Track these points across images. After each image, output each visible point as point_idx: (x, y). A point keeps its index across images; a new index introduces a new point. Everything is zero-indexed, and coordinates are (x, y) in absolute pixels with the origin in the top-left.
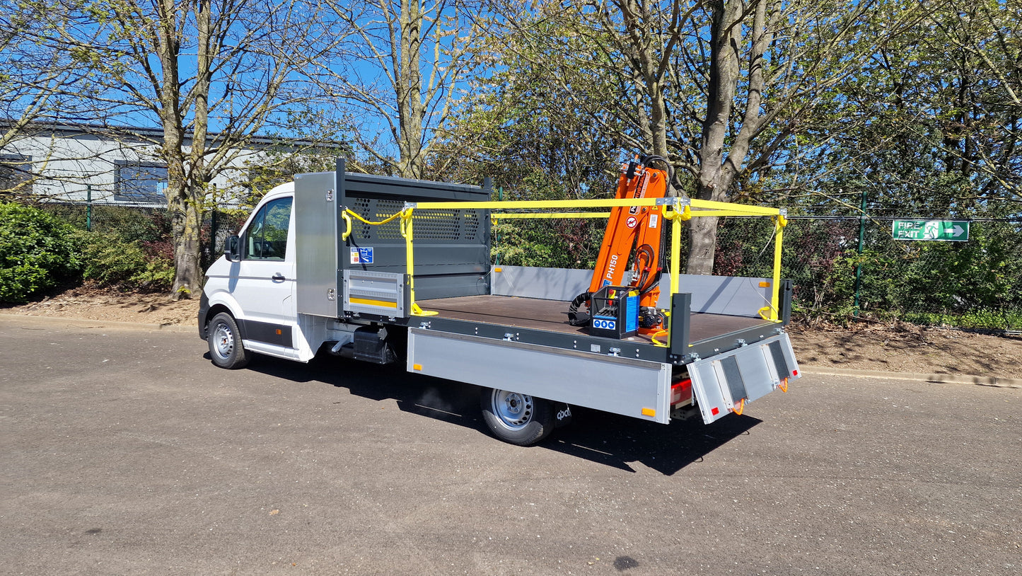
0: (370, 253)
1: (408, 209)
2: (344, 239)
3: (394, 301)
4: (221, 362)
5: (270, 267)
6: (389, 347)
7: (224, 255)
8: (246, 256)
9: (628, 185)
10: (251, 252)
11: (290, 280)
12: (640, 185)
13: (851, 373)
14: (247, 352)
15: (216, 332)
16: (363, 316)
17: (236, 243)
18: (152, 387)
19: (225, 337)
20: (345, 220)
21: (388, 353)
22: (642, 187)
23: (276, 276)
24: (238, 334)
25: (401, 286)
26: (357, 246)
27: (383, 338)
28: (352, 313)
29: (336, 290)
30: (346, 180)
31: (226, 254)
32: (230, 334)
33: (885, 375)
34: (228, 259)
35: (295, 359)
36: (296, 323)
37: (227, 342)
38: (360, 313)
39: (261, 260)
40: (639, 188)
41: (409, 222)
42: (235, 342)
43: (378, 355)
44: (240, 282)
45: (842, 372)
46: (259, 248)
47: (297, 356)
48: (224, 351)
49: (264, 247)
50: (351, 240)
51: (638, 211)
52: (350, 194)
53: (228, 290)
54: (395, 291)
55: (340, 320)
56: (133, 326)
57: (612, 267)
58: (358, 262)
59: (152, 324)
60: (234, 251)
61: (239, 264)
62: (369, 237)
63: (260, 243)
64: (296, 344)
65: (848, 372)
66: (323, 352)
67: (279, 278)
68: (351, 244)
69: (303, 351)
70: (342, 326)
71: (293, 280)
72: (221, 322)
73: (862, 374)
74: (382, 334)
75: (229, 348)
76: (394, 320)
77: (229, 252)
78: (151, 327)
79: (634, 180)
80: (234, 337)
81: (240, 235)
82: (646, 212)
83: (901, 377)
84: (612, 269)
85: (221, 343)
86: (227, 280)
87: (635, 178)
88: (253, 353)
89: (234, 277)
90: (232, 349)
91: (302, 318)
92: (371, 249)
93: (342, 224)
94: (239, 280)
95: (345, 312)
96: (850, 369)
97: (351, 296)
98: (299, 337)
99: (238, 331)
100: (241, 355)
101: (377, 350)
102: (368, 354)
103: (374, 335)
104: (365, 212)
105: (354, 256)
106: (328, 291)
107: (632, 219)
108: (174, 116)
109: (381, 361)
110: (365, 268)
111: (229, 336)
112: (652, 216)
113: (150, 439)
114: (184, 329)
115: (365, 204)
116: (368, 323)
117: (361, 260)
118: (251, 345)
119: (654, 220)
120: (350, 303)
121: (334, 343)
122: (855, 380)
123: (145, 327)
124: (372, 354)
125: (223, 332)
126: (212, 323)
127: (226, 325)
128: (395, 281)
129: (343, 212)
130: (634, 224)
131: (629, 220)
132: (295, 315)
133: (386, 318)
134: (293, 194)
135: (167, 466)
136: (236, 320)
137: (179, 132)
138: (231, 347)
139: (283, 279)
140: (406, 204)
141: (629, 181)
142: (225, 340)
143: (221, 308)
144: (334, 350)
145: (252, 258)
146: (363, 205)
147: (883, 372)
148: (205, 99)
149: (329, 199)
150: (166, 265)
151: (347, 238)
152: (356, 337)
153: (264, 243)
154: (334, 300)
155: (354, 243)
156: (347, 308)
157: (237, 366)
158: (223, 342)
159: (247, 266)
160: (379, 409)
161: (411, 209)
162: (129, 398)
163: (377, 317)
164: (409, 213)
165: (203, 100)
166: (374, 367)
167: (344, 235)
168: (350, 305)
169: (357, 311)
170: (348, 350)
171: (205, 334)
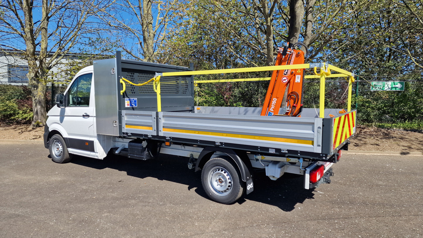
0: (135, 101)
1: (157, 77)
2: (121, 94)
3: (151, 126)
4: (57, 160)
5: (82, 110)
6: (148, 151)
7: (56, 105)
8: (68, 105)
9: (283, 59)
10: (71, 102)
11: (92, 116)
12: (290, 59)
13: (363, 152)
14: (70, 154)
15: (53, 144)
16: (133, 134)
17: (62, 98)
18: (18, 177)
19: (58, 147)
20: (122, 84)
21: (148, 154)
22: (291, 60)
23: (85, 115)
24: (65, 145)
25: (154, 118)
26: (129, 98)
27: (145, 146)
28: (127, 134)
29: (117, 121)
30: (122, 62)
31: (57, 104)
32: (61, 145)
33: (378, 153)
34: (58, 106)
35: (96, 158)
36: (96, 139)
37: (59, 150)
38: (131, 133)
39: (76, 106)
40: (289, 61)
41: (158, 83)
42: (63, 149)
43: (142, 155)
44: (66, 118)
45: (359, 152)
46: (75, 100)
47: (97, 156)
48: (58, 154)
49: (78, 100)
50: (125, 95)
51: (289, 73)
52: (124, 70)
53: (59, 122)
54: (151, 121)
55: (120, 137)
56: (12, 141)
57: (273, 105)
58: (129, 106)
59: (22, 140)
60: (61, 102)
61: (64, 109)
62: (134, 93)
63: (76, 98)
64: (97, 150)
65: (361, 152)
66: (111, 153)
67: (86, 116)
68: (125, 97)
69: (100, 153)
70: (120, 140)
71: (94, 117)
72: (56, 139)
73: (368, 153)
74: (144, 144)
75: (60, 153)
76: (151, 137)
77: (59, 103)
78: (21, 142)
79: (286, 56)
80: (63, 147)
81: (65, 94)
82: (293, 73)
83: (386, 154)
84: (273, 106)
85: (56, 150)
86: (59, 117)
87: (287, 55)
88: (73, 155)
89: (62, 116)
90: (62, 153)
91: (99, 136)
92: (136, 99)
93: (120, 86)
94: (65, 117)
95: (123, 133)
96: (362, 151)
97: (126, 124)
98: (98, 146)
99: (65, 144)
100: (67, 156)
101: (142, 153)
102: (136, 155)
103: (139, 145)
104: (132, 80)
105: (127, 103)
106: (113, 122)
107: (285, 78)
108: (31, 38)
109: (144, 158)
110: (133, 109)
111: (60, 146)
112: (297, 76)
113: (12, 212)
114: (38, 142)
115: (132, 75)
116: (136, 138)
117: (131, 105)
118: (72, 151)
119: (298, 78)
120: (126, 128)
121: (117, 149)
122: (366, 156)
123: (18, 141)
124: (138, 155)
125: (57, 144)
126: (51, 139)
127: (58, 140)
128: (151, 116)
129: (121, 79)
130: (286, 81)
131: (283, 79)
132: (96, 135)
133: (146, 136)
134: (93, 72)
135: (21, 231)
136: (64, 138)
137: (33, 45)
138: (61, 152)
139: (88, 116)
140: (156, 74)
141: (284, 57)
142: (58, 148)
143: (55, 132)
144: (117, 152)
145: (72, 106)
146: (131, 76)
147: (377, 151)
148: (46, 29)
149: (112, 73)
150: (29, 111)
151: (123, 93)
152: (129, 145)
153: (77, 98)
154: (117, 127)
155: (127, 96)
156: (124, 131)
157: (65, 162)
158: (57, 150)
159: (69, 110)
160: (143, 184)
161: (159, 76)
162: (4, 184)
163: (141, 135)
164: (158, 78)
165: (45, 30)
166: (140, 162)
167: (122, 92)
168: (126, 129)
169: (130, 133)
170: (124, 152)
171: (48, 145)
